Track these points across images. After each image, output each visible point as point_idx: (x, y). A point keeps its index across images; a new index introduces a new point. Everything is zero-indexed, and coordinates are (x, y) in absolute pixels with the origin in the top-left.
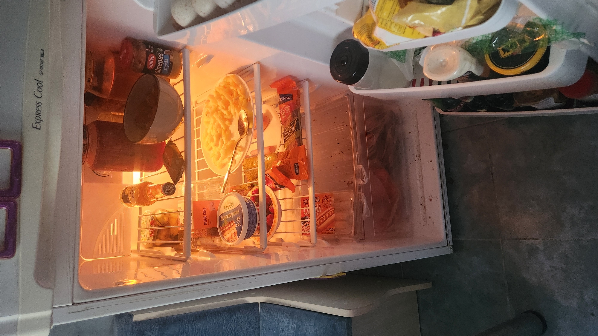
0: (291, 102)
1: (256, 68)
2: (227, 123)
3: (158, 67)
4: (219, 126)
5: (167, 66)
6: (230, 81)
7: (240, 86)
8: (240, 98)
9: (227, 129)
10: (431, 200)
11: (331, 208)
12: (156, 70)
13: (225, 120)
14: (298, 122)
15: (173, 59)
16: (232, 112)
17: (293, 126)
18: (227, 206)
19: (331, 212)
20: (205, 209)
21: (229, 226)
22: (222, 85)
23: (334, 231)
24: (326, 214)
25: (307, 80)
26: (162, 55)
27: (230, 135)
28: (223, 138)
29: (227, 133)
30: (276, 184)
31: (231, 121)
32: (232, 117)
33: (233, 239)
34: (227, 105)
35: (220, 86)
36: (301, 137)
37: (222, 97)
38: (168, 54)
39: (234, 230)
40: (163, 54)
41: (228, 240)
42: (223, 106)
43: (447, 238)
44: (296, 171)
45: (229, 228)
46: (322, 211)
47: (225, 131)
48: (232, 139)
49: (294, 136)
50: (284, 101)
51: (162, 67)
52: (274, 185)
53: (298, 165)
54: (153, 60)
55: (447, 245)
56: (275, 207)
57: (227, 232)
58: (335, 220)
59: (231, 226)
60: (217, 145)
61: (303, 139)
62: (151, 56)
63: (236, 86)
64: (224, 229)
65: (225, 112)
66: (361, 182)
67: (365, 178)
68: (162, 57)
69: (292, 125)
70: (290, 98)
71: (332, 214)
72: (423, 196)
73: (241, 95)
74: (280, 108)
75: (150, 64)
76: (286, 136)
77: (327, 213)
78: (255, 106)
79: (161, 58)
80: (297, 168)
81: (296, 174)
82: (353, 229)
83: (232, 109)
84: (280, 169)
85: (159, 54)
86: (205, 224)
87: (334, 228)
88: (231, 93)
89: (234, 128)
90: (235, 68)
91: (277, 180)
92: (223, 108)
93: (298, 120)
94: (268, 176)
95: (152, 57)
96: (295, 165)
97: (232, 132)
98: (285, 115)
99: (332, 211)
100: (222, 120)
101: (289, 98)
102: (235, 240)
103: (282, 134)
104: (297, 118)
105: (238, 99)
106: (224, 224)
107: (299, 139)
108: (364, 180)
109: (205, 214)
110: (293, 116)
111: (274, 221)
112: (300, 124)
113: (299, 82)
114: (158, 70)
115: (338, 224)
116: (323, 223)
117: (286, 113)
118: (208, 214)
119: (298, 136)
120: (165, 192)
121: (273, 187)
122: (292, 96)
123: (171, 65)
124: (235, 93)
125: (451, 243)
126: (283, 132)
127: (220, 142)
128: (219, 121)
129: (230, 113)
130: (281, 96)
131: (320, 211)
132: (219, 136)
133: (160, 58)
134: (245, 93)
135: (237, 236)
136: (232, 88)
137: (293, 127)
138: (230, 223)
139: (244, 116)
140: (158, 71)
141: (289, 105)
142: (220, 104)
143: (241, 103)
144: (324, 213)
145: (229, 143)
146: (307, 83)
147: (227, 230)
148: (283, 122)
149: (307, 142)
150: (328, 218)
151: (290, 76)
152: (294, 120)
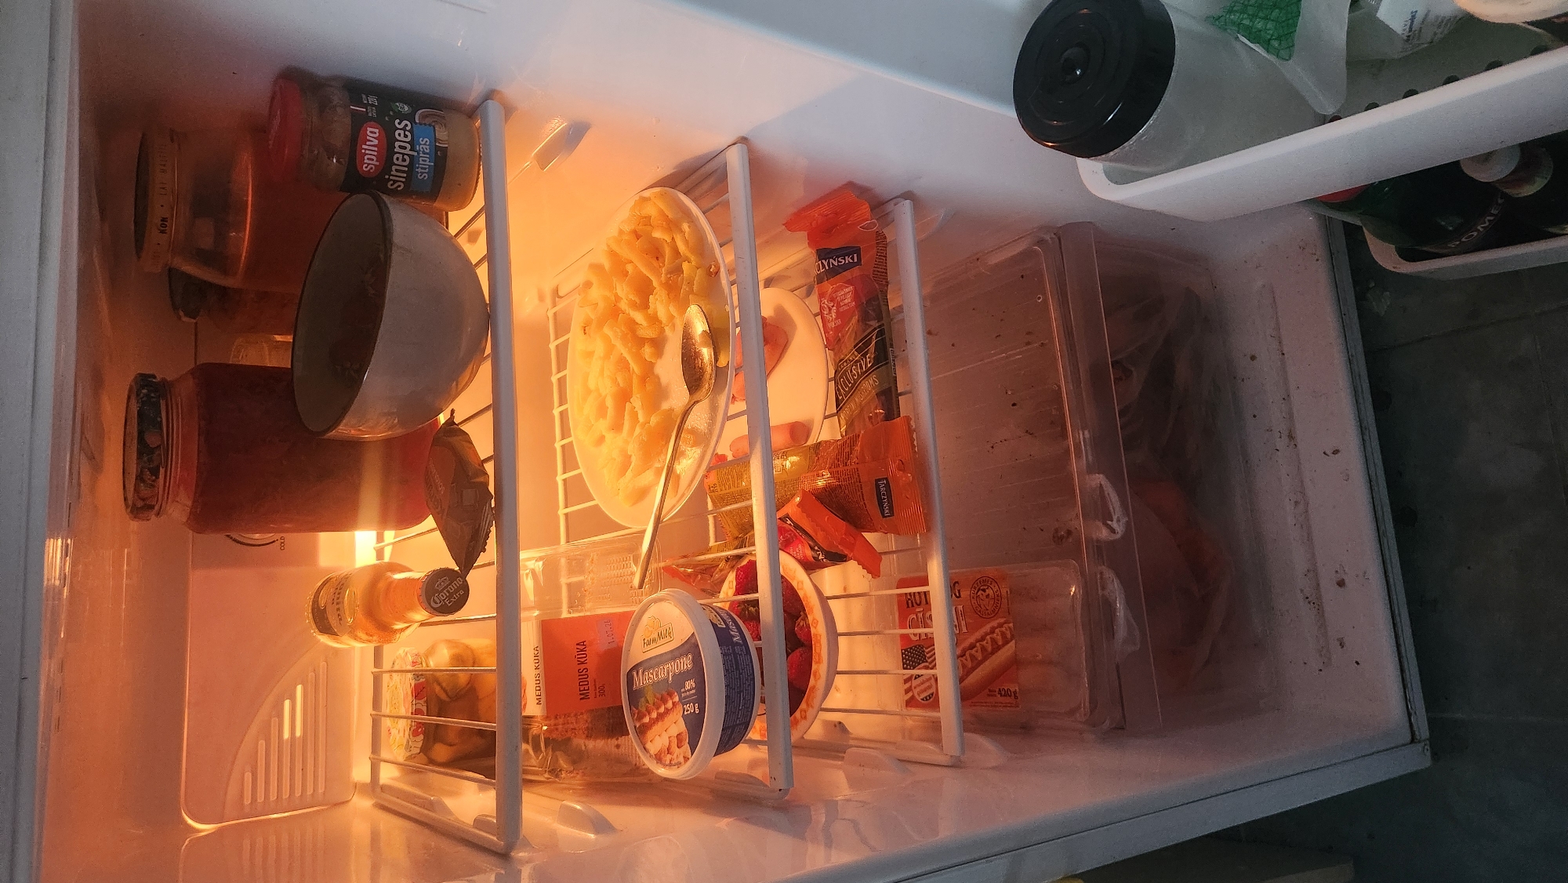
0: (856, 272)
1: (736, 161)
2: (647, 351)
3: (394, 168)
4: (623, 365)
5: (425, 163)
6: (651, 210)
7: (685, 226)
8: (685, 266)
9: (648, 372)
10: (1341, 584)
11: (1002, 620)
12: (389, 180)
13: (641, 342)
14: (883, 340)
15: (446, 138)
16: (662, 314)
17: (867, 353)
18: (652, 637)
19: (1003, 634)
20: (582, 646)
21: (662, 710)
22: (627, 228)
23: (1016, 697)
24: (983, 639)
25: (908, 195)
26: (406, 125)
27: (657, 394)
28: (637, 402)
29: (649, 387)
30: (816, 548)
31: (658, 344)
32: (662, 330)
33: (675, 755)
34: (644, 290)
35: (621, 232)
36: (893, 390)
37: (629, 268)
38: (427, 121)
39: (675, 725)
40: (412, 121)
41: (658, 758)
42: (632, 297)
43: (1409, 715)
44: (881, 504)
45: (661, 717)
46: (972, 629)
47: (643, 380)
48: (665, 406)
49: (870, 385)
50: (833, 272)
51: (411, 166)
52: (809, 553)
53: (888, 486)
54: (376, 142)
55: (1413, 740)
56: (815, 628)
57: (656, 729)
58: (1015, 663)
59: (667, 711)
60: (617, 427)
61: (901, 394)
62: (369, 129)
63: (672, 225)
64: (646, 720)
65: (638, 317)
66: (1104, 534)
67: (1115, 518)
68: (407, 133)
69: (861, 349)
70: (853, 259)
71: (1006, 642)
72: (1313, 571)
73: (689, 255)
74: (821, 296)
75: (366, 157)
76: (843, 387)
77: (988, 637)
78: (734, 289)
79: (406, 136)
80: (884, 495)
81: (884, 517)
82: (1084, 694)
83: (660, 305)
84: (829, 500)
85: (397, 121)
86: (585, 697)
87: (1014, 688)
88: (655, 252)
89: (670, 368)
90: (665, 168)
91: (820, 537)
92: (634, 305)
93: (881, 333)
94: (789, 522)
95: (373, 134)
96: (877, 486)
97: (664, 380)
98: (836, 319)
99: (1004, 629)
100: (630, 345)
101: (848, 259)
102: (681, 759)
103: (830, 380)
104: (879, 327)
105: (679, 270)
106: (643, 699)
107: (889, 397)
108: (1114, 525)
109: (582, 663)
110: (864, 319)
111: (815, 676)
112: (888, 346)
113: (879, 205)
114: (397, 175)
115: (1027, 677)
116: (973, 669)
117: (841, 310)
118: (592, 663)
119: (886, 386)
120: (432, 603)
121: (805, 557)
122: (858, 251)
123: (441, 157)
124: (668, 252)
125: (1424, 732)
126: (832, 375)
127: (627, 417)
128: (622, 349)
129: (654, 320)
130: (823, 254)
131: (965, 630)
132: (624, 397)
133: (399, 135)
134: (700, 247)
135: (686, 747)
136: (657, 234)
137: (864, 355)
138: (664, 701)
139: (699, 327)
140: (395, 182)
141: (849, 282)
142: (624, 292)
143: (690, 283)
144: (978, 635)
145: (654, 420)
146: (906, 206)
147: (654, 722)
148: (833, 343)
149: (915, 407)
150: (993, 653)
151: (851, 185)
152: (868, 331)
